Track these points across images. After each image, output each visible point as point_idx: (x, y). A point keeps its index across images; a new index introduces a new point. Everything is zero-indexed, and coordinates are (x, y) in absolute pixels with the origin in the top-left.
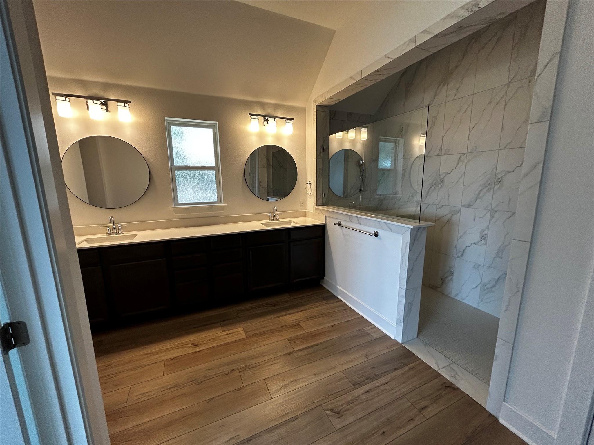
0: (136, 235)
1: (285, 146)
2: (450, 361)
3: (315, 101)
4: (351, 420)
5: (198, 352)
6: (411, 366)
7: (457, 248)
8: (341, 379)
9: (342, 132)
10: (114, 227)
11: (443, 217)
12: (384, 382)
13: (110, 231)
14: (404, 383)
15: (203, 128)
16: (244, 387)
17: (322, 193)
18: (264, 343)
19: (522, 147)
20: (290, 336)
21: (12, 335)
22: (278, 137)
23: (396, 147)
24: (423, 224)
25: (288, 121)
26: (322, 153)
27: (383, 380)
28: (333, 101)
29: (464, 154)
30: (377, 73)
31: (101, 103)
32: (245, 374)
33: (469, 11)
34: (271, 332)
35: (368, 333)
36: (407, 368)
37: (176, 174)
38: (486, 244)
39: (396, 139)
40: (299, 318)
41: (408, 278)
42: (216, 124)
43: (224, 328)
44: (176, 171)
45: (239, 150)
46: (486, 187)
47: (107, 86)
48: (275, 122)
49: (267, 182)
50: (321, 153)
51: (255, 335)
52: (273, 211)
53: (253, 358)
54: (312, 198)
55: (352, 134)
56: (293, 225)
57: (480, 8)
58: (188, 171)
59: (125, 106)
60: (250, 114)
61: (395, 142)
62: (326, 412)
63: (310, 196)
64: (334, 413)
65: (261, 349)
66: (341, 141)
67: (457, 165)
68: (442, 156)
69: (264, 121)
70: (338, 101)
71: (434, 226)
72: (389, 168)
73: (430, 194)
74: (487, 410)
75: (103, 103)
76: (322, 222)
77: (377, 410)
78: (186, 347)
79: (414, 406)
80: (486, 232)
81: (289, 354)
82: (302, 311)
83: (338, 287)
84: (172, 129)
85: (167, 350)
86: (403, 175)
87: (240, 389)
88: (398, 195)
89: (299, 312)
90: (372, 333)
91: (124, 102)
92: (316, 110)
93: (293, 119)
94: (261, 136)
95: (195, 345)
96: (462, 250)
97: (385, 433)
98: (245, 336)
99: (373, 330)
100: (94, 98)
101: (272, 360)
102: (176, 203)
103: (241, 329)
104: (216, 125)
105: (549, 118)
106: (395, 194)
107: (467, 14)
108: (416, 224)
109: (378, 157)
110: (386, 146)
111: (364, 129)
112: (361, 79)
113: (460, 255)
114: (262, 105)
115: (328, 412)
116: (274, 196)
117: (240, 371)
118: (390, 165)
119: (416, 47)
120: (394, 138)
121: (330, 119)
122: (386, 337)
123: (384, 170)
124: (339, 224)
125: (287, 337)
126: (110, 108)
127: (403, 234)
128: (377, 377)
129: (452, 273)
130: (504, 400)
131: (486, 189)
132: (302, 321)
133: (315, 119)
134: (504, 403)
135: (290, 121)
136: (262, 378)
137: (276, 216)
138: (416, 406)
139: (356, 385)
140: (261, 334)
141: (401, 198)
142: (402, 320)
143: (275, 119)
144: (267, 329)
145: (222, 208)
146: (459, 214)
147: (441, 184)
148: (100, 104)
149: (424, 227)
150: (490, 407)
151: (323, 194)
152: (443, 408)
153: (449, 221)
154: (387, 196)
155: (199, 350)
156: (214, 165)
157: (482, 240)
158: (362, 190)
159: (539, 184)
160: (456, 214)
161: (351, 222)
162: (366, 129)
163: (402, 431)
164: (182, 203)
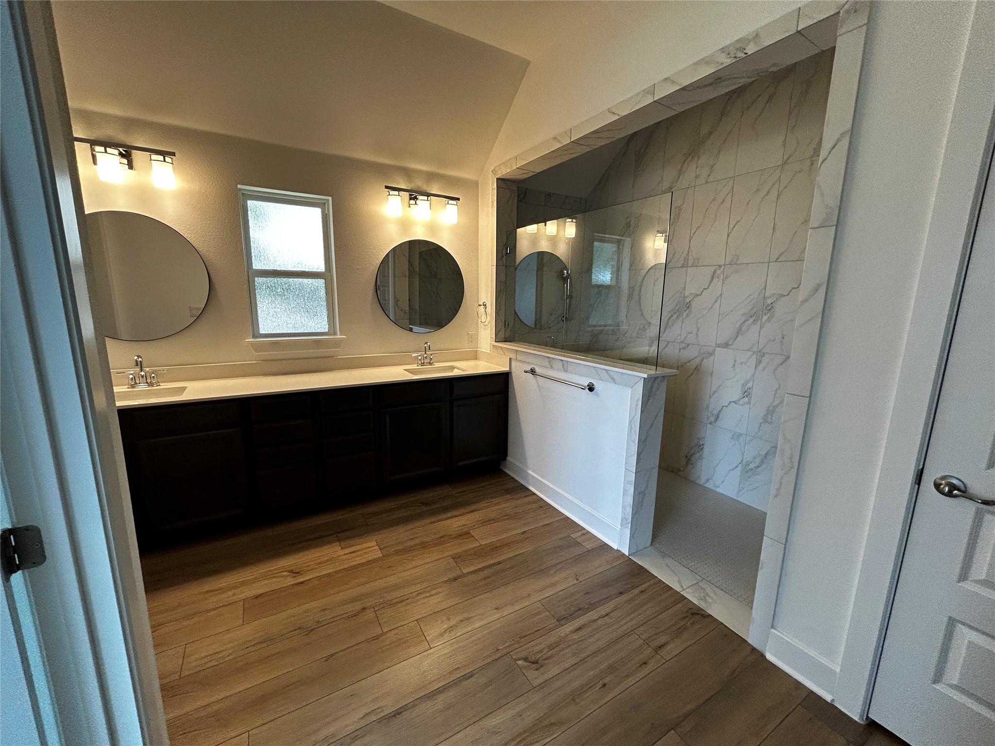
0: (184, 388)
1: (445, 242)
2: (697, 577)
3: (494, 172)
4: (554, 670)
5: (302, 583)
6: (642, 588)
7: (709, 410)
8: (539, 613)
9: (536, 225)
10: (143, 373)
11: (690, 361)
12: (604, 613)
13: (135, 381)
14: (633, 612)
15: (305, 206)
16: (383, 634)
17: (505, 321)
18: (414, 563)
19: (800, 260)
20: (455, 552)
21: (15, 550)
22: (432, 228)
23: (619, 251)
24: (661, 371)
25: (451, 202)
26: (505, 257)
27: (603, 610)
28: (524, 174)
29: (720, 266)
30: (596, 135)
31: (121, 154)
32: (384, 614)
33: (730, 57)
34: (424, 546)
35: (578, 542)
36: (637, 591)
37: (256, 283)
38: (749, 403)
39: (620, 238)
40: (468, 522)
41: (639, 454)
42: (328, 200)
43: (344, 544)
44: (256, 279)
45: (367, 246)
46: (751, 317)
47: (130, 124)
48: (429, 202)
49: (409, 300)
50: (503, 256)
51: (397, 553)
52: (424, 350)
53: (397, 587)
54: (488, 328)
55: (551, 227)
56: (456, 373)
57: (746, 54)
58: (278, 279)
59: (165, 161)
60: (387, 187)
61: (619, 243)
62: (517, 662)
63: (484, 325)
64: (528, 664)
65: (409, 573)
66: (535, 238)
67: (710, 283)
68: (688, 268)
69: (411, 199)
70: (532, 174)
71: (676, 375)
72: (609, 283)
73: (670, 326)
74: (749, 643)
75: (124, 152)
76: (505, 369)
77: (594, 654)
78: (279, 577)
79: (648, 644)
80: (750, 385)
81: (455, 579)
82: (472, 511)
83: (530, 472)
84: (249, 205)
85: (244, 583)
86: (630, 296)
87: (377, 638)
88: (621, 328)
89: (468, 513)
90: (584, 542)
91: (163, 154)
92: (496, 187)
93: (458, 199)
94: (405, 224)
95: (295, 573)
96: (716, 412)
97: (607, 686)
98: (381, 555)
99: (584, 537)
100: (107, 144)
101: (427, 590)
102: (256, 334)
103: (373, 543)
104: (328, 205)
105: (835, 223)
106: (618, 326)
107: (728, 61)
108: (652, 371)
109: (592, 266)
110: (605, 250)
111: (571, 220)
112: (571, 142)
113: (712, 419)
114: (407, 173)
115: (520, 662)
116: (421, 325)
117: (376, 609)
118: (610, 278)
119: (655, 101)
120: (617, 237)
121: (518, 201)
122: (605, 547)
123: (600, 287)
124: (533, 372)
125: (451, 553)
126: (135, 163)
127: (632, 388)
128: (592, 607)
129: (701, 447)
130: (773, 627)
131: (751, 320)
132: (473, 528)
133: (495, 200)
134: (773, 630)
135: (454, 202)
136: (413, 619)
137: (429, 358)
138: (650, 644)
139: (562, 620)
140: (407, 550)
141: (626, 332)
142: (630, 520)
143: (429, 198)
144: (417, 541)
145: (337, 343)
146: (712, 358)
147: (687, 312)
148: (118, 155)
149: (663, 376)
150: (753, 639)
151: (506, 324)
152: (689, 643)
153: (697, 368)
154: (606, 328)
155: (302, 580)
156: (324, 271)
157: (744, 397)
158: (566, 318)
159: (821, 315)
160: (707, 358)
161: (552, 367)
162: (574, 220)
163: (631, 681)
164: (266, 333)
